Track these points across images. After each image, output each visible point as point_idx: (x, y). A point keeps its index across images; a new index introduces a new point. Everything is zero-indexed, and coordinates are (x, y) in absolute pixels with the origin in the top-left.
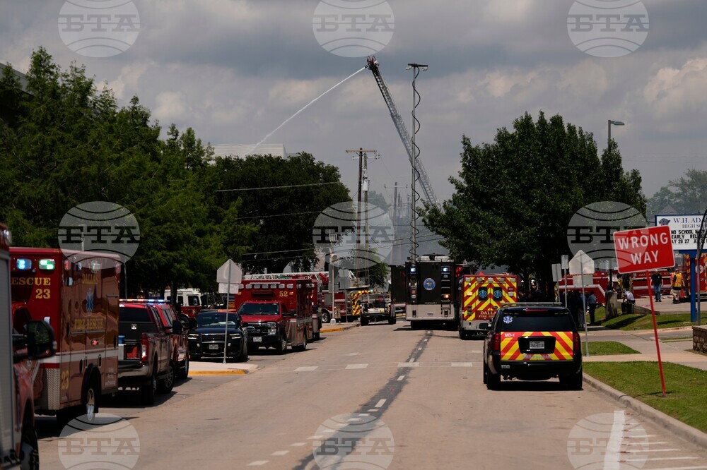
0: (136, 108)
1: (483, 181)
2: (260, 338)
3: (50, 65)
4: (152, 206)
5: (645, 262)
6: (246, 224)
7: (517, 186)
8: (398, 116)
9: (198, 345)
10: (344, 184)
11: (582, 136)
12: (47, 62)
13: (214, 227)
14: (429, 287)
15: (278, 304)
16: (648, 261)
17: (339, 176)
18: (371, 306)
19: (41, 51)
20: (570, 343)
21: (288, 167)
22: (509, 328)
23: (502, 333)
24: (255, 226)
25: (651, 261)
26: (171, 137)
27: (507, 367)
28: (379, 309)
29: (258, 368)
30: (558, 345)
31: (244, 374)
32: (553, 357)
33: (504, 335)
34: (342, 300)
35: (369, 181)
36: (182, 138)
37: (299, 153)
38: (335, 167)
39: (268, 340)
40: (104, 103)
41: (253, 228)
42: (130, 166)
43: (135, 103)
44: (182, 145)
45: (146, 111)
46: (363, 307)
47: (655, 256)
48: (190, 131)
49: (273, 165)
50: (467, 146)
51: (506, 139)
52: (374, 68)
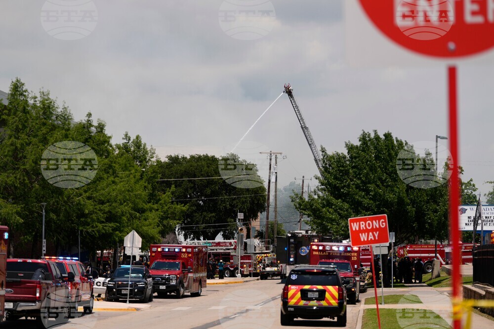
0: (90, 120)
1: (335, 178)
2: (165, 286)
3: (24, 90)
4: (96, 190)
5: (369, 239)
6: (177, 204)
7: (359, 182)
8: (306, 128)
9: (114, 290)
12: (21, 87)
13: (153, 206)
14: (303, 253)
15: (179, 263)
16: (371, 239)
18: (268, 266)
19: (17, 81)
20: (336, 294)
22: (294, 283)
23: (289, 286)
24: (184, 206)
25: (373, 239)
26: (125, 141)
27: (292, 309)
28: (274, 268)
29: (150, 307)
30: (327, 295)
31: (135, 311)
32: (324, 303)
33: (290, 287)
34: (250, 261)
36: (133, 142)
39: (171, 288)
40: (64, 117)
41: (183, 208)
43: (89, 118)
44: (133, 147)
45: (103, 123)
46: (262, 267)
47: (376, 235)
48: (138, 137)
49: (208, 162)
50: (324, 153)
51: (351, 148)
52: (289, 92)
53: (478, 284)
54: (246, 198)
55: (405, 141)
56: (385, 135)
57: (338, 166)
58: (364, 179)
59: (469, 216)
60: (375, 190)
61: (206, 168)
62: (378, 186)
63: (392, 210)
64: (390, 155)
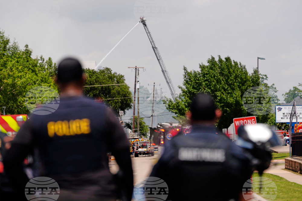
0: (27, 50)
1: (193, 88)
8: (156, 48)
10: (127, 84)
11: (241, 67)
14: (169, 138)
17: (125, 80)
18: (140, 147)
21: (98, 75)
26: (41, 61)
35: (140, 83)
36: (46, 62)
37: (104, 68)
38: (123, 75)
40: (14, 49)
42: (27, 80)
43: (26, 48)
44: (46, 66)
45: (31, 50)
46: (136, 148)
48: (50, 59)
49: (90, 74)
50: (186, 71)
51: (203, 68)
52: (143, 22)
53: (296, 157)
54: (118, 99)
55: (240, 62)
56: (226, 59)
57: (195, 80)
58: (213, 88)
59: (284, 113)
60: (220, 96)
61: (89, 79)
62: (222, 93)
63: (232, 109)
64: (229, 72)
